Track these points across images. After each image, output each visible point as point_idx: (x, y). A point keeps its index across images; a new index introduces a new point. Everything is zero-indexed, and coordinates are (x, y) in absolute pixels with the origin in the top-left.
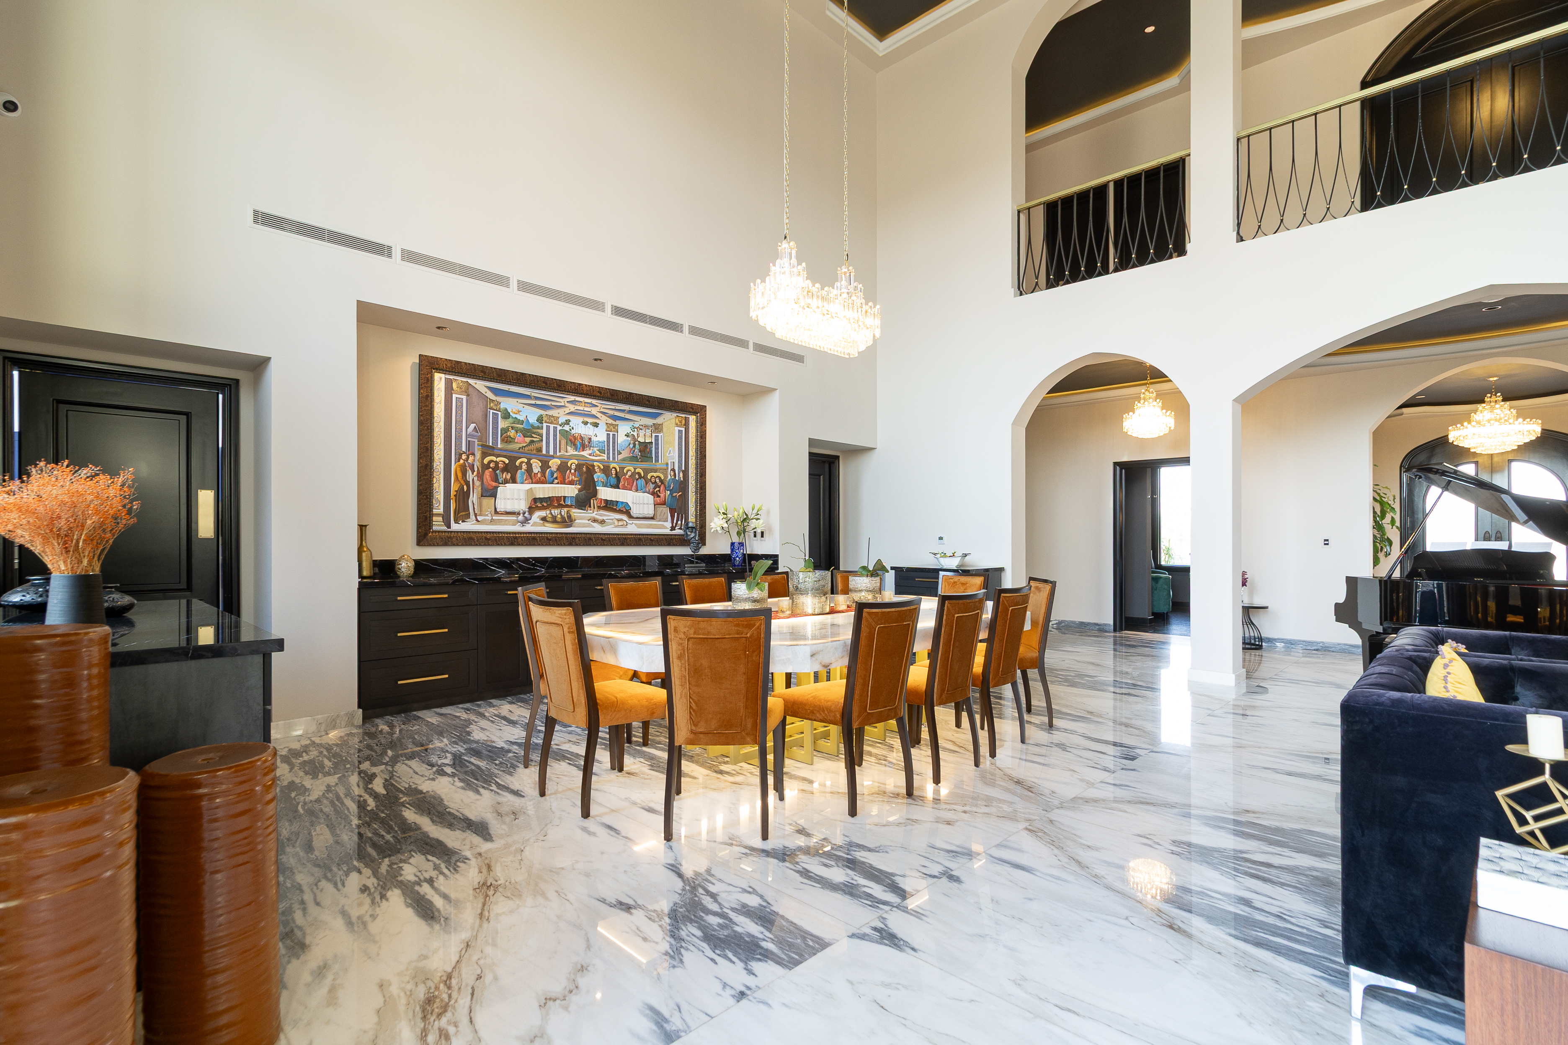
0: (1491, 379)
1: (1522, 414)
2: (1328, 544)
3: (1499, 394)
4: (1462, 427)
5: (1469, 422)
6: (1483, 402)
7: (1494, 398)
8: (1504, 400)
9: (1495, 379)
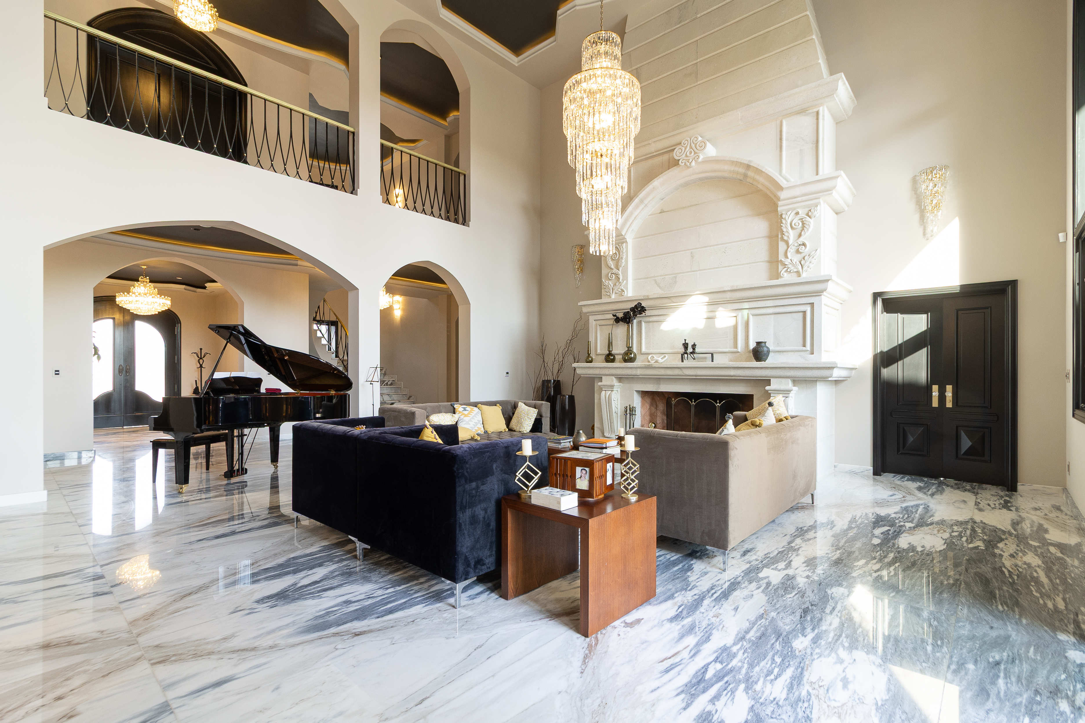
0: (143, 267)
1: (161, 293)
2: (58, 374)
3: (148, 278)
4: (128, 295)
5: (128, 293)
6: (138, 281)
7: (145, 279)
8: (150, 282)
9: (145, 267)
